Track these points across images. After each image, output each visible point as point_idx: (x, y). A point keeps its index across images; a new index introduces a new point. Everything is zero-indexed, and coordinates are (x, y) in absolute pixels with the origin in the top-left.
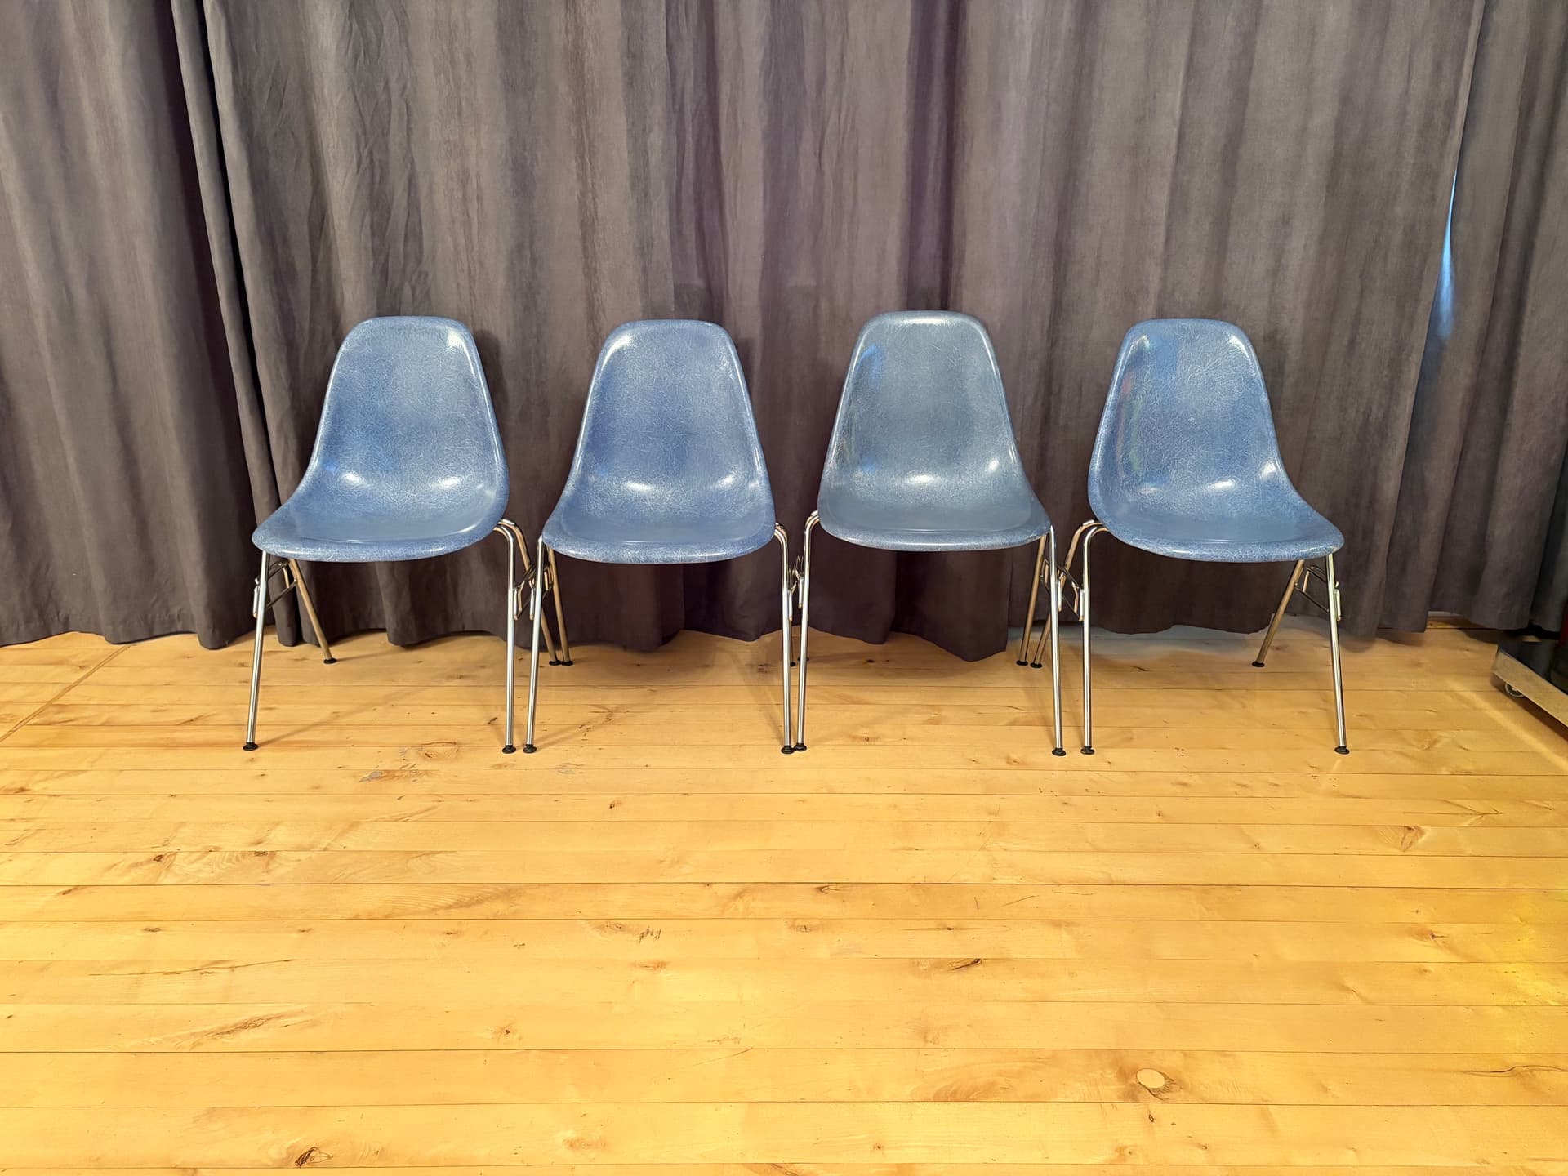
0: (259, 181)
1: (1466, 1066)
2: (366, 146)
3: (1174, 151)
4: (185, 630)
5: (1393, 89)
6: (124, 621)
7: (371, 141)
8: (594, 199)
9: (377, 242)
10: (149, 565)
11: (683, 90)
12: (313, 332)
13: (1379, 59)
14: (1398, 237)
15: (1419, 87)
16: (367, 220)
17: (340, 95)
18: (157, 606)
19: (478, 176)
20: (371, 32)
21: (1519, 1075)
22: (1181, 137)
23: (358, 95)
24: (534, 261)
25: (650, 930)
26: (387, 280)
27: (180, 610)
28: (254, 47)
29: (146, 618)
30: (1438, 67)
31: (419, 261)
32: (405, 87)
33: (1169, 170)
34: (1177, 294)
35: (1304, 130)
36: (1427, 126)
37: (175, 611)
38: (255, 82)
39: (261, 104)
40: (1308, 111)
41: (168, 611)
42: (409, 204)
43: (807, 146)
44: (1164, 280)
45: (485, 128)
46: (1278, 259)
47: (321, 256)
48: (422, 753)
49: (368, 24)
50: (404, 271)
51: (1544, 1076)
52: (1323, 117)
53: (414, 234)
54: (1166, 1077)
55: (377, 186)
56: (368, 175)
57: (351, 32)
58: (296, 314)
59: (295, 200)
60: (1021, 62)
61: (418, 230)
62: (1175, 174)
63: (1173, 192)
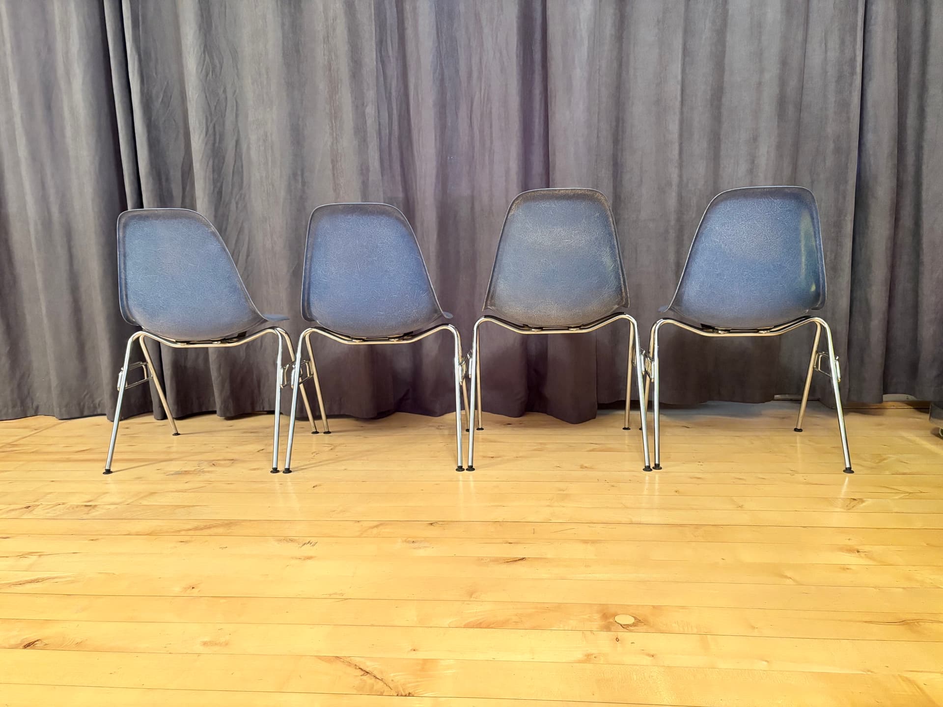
0: (153, 144)
1: (867, 619)
2: (211, 122)
3: (679, 98)
4: (103, 413)
5: (815, 59)
6: (66, 406)
7: (215, 119)
8: (336, 143)
9: (216, 176)
10: (84, 372)
11: (391, 85)
13: (805, 40)
14: (831, 146)
15: (833, 55)
16: (211, 163)
17: (197, 95)
18: (87, 397)
19: (271, 134)
20: (216, 61)
21: (908, 624)
22: (683, 91)
23: (208, 95)
24: (304, 183)
25: (311, 542)
26: (221, 197)
27: (100, 402)
28: (154, 74)
29: (79, 404)
30: (843, 42)
31: (241, 187)
32: (235, 91)
33: (677, 111)
34: (690, 185)
35: (760, 84)
36: (840, 78)
37: (97, 401)
38: (154, 92)
39: (157, 104)
40: (762, 71)
41: (93, 402)
42: (235, 155)
43: (463, 113)
44: (680, 176)
45: (275, 107)
46: (753, 162)
47: (188, 189)
48: (211, 464)
49: (215, 57)
50: (232, 193)
51: (927, 625)
52: (771, 73)
53: (239, 171)
54: (635, 618)
55: (217, 145)
56: (212, 138)
57: (204, 61)
59: (174, 157)
60: (581, 53)
61: (240, 169)
62: (682, 113)
63: (682, 122)
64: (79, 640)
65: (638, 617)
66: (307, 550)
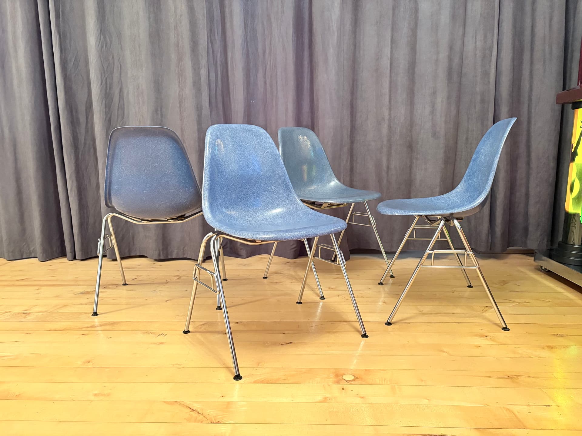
0: (68, 90)
1: (488, 375)
2: (104, 77)
3: (389, 68)
4: (35, 256)
5: (470, 47)
6: (12, 252)
7: (106, 75)
8: (182, 92)
9: (107, 109)
10: (23, 231)
11: (217, 57)
12: (85, 144)
13: (464, 35)
14: (479, 98)
15: (479, 44)
16: (104, 102)
17: (95, 60)
18: (25, 246)
19: (142, 86)
20: (108, 40)
21: (511, 378)
22: (391, 64)
23: (102, 60)
24: (162, 116)
25: (163, 334)
26: (110, 122)
27: (34, 249)
28: (69, 46)
29: (20, 251)
30: (485, 37)
31: (123, 118)
32: (120, 58)
33: (388, 75)
34: (395, 120)
35: (437, 60)
36: (484, 57)
37: (32, 249)
38: (69, 58)
39: (71, 65)
40: (438, 53)
41: (29, 249)
42: (120, 98)
43: (260, 75)
44: (390, 115)
45: (144, 69)
46: (433, 107)
47: (90, 117)
48: (103, 287)
49: (107, 37)
50: (117, 121)
51: (523, 379)
52: (443, 55)
53: (121, 108)
54: (355, 377)
55: (108, 91)
56: (105, 87)
57: (100, 39)
58: (79, 137)
59: (81, 97)
60: (333, 40)
61: (123, 107)
62: (391, 76)
63: (391, 82)
64: (17, 393)
65: (356, 376)
66: (161, 339)
